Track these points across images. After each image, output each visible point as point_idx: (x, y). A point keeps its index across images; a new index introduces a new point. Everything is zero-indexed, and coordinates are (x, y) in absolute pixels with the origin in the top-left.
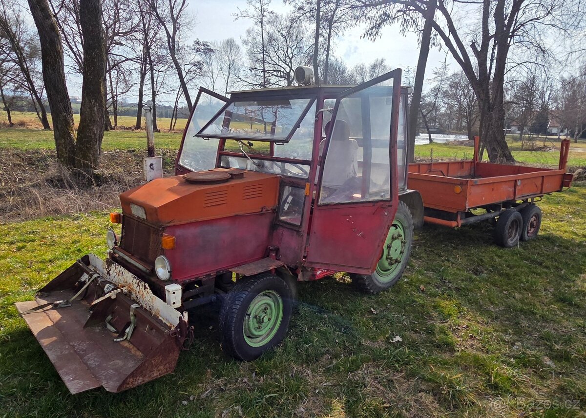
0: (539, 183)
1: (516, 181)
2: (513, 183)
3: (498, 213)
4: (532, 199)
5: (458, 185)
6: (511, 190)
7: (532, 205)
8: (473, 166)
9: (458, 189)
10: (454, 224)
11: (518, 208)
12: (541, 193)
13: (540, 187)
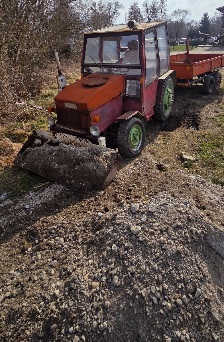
0: (220, 62)
1: (211, 62)
2: (210, 63)
3: (204, 77)
4: (217, 70)
5: (188, 66)
6: (210, 66)
7: (217, 72)
8: (187, 56)
9: (188, 68)
10: (187, 85)
11: (212, 74)
12: (221, 66)
13: (220, 63)
